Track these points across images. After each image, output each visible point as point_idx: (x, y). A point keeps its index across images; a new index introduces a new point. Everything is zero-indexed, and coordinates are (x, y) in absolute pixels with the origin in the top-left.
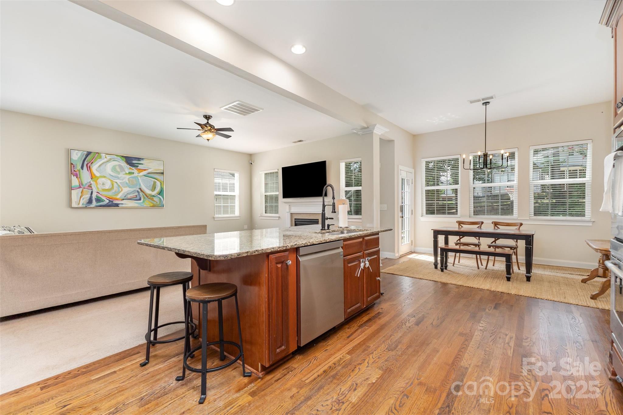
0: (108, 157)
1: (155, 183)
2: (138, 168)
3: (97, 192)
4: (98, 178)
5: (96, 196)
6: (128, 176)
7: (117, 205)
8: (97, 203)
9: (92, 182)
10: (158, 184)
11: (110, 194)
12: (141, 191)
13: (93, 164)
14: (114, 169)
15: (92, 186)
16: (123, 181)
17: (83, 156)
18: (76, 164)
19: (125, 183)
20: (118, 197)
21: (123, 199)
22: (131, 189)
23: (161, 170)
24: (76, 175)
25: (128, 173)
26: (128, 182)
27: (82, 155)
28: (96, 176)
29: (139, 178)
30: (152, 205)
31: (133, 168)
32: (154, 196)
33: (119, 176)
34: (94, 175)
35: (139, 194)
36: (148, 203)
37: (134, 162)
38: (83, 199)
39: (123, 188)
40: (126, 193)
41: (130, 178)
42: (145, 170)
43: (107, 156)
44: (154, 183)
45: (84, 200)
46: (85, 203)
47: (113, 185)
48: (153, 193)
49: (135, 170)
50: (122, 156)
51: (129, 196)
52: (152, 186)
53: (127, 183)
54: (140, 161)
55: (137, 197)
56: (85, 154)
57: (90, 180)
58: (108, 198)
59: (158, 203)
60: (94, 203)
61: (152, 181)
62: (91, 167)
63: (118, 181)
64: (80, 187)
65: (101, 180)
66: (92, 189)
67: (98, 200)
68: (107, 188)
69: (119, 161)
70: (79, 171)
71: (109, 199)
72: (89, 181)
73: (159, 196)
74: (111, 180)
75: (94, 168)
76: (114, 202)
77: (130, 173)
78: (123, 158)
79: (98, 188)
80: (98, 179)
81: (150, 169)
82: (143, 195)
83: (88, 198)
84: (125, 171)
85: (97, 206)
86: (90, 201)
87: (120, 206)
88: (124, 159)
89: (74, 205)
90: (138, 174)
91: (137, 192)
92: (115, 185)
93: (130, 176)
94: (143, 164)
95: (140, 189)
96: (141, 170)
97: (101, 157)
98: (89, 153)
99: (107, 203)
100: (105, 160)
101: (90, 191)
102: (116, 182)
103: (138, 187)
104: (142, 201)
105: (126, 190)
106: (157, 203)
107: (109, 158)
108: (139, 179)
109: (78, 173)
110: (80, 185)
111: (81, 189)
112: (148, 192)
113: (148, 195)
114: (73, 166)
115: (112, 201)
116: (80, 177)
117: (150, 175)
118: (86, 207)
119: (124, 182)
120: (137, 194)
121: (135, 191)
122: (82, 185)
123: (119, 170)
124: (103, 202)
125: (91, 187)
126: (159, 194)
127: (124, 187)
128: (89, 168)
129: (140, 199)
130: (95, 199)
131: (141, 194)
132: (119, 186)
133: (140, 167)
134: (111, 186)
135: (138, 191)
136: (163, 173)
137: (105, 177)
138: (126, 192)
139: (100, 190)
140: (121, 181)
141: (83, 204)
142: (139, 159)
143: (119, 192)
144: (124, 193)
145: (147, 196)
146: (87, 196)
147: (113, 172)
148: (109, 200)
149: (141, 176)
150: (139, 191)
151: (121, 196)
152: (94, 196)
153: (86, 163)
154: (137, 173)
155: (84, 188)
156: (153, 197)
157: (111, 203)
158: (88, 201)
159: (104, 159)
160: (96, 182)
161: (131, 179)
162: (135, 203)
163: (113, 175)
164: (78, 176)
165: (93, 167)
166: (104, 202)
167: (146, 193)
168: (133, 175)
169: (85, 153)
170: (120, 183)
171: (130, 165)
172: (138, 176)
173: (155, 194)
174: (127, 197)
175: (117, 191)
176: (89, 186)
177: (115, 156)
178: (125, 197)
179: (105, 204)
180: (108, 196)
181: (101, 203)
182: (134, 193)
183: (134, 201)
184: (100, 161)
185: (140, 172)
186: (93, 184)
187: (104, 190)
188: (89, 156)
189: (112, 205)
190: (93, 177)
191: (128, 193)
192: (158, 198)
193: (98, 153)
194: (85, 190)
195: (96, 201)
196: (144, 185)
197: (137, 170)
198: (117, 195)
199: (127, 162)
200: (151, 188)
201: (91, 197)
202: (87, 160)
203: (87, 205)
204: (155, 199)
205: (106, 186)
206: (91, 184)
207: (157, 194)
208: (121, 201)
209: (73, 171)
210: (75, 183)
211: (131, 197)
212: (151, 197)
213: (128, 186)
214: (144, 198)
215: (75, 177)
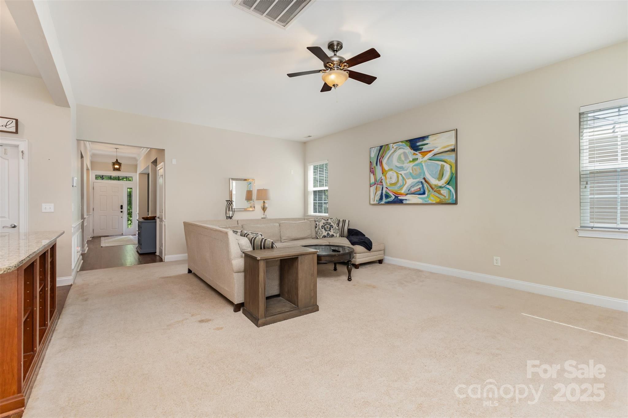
0: (395, 146)
1: (442, 167)
2: (423, 150)
3: (386, 188)
4: (387, 172)
5: (386, 192)
6: (412, 164)
7: (401, 202)
8: (386, 199)
9: (383, 178)
10: (447, 167)
11: (395, 189)
12: (426, 181)
13: (384, 158)
14: (399, 159)
15: (383, 181)
16: (408, 171)
17: (377, 152)
18: (373, 162)
19: (409, 173)
20: (403, 191)
21: (407, 194)
22: (415, 180)
23: (451, 145)
25: (411, 160)
26: (411, 171)
27: (377, 151)
28: (385, 171)
29: (423, 164)
30: (438, 200)
31: (417, 153)
32: (441, 187)
33: (404, 165)
34: (384, 169)
35: (423, 186)
36: (433, 198)
37: (418, 144)
38: (377, 196)
39: (407, 180)
40: (410, 186)
41: (414, 166)
42: (430, 151)
43: (394, 145)
44: (441, 167)
45: (378, 196)
46: (378, 200)
47: (398, 177)
48: (442, 183)
49: (419, 156)
50: (407, 141)
51: (413, 190)
52: (439, 172)
53: (410, 173)
54: (425, 140)
55: (420, 190)
56: (379, 150)
58: (395, 193)
59: (447, 197)
60: (384, 200)
61: (438, 165)
62: (382, 161)
63: (403, 172)
64: (375, 184)
65: (389, 174)
66: (383, 185)
67: (387, 196)
68: (393, 182)
69: (404, 147)
70: (375, 167)
71: (395, 194)
72: (381, 177)
73: (448, 186)
74: (397, 173)
75: (385, 161)
76: (399, 198)
77: (414, 160)
78: (407, 143)
79: (387, 183)
81: (437, 147)
82: (427, 187)
84: (409, 159)
85: (386, 203)
86: (381, 199)
87: (404, 202)
88: (409, 144)
89: (372, 202)
90: (422, 158)
91: (421, 184)
92: (400, 177)
94: (427, 144)
95: (424, 179)
96: (425, 153)
97: (389, 149)
98: (381, 147)
99: (394, 199)
100: (393, 150)
101: (381, 187)
102: (401, 174)
103: (422, 177)
104: (426, 195)
105: (410, 182)
106: (445, 197)
107: (395, 147)
108: (423, 166)
109: (374, 170)
110: (375, 182)
111: (376, 185)
112: (434, 181)
113: (433, 187)
114: (371, 164)
115: (397, 197)
116: (375, 174)
117: (438, 157)
118: (379, 204)
119: (408, 172)
120: (420, 186)
121: (419, 182)
122: (376, 181)
123: (403, 159)
124: (390, 198)
126: (448, 184)
127: (408, 179)
129: (424, 193)
130: (385, 194)
131: (425, 185)
132: (403, 178)
133: (425, 148)
134: (397, 179)
135: (422, 182)
136: (453, 150)
137: (392, 170)
138: (410, 185)
139: (388, 184)
140: (405, 172)
141: (377, 201)
142: (423, 138)
143: (404, 185)
144: (408, 186)
145: (432, 188)
146: (379, 193)
147: (399, 163)
148: (395, 196)
149: (425, 161)
150: (423, 181)
151: (406, 190)
152: (384, 192)
153: (379, 158)
155: (378, 184)
156: (440, 189)
157: (396, 199)
158: (380, 197)
160: (385, 176)
161: (414, 167)
162: (419, 198)
163: (398, 166)
165: (383, 161)
166: (391, 198)
167: (431, 184)
168: (416, 162)
169: (379, 148)
170: (405, 174)
171: (414, 150)
172: (422, 161)
173: (443, 185)
174: (411, 191)
175: (402, 184)
176: (381, 182)
177: (400, 143)
178: (409, 191)
179: (392, 200)
180: (394, 191)
181: (389, 200)
182: (417, 186)
183: (417, 195)
184: (389, 153)
185: (424, 156)
186: (383, 179)
187: (391, 184)
188: (381, 150)
189: (398, 201)
190: (384, 172)
191: (411, 186)
192: (448, 190)
193: (387, 145)
194: (378, 186)
195: (385, 197)
196: (428, 173)
197: (421, 154)
198: (401, 189)
199: (411, 146)
200: (437, 175)
201: (382, 193)
202: (380, 156)
203: (379, 202)
204: (443, 191)
205: (393, 180)
206: (382, 180)
207: (445, 183)
208: (406, 196)
209: (371, 168)
210: (373, 181)
211: (415, 190)
212: (438, 189)
213: (411, 177)
214: (429, 191)
215: (372, 174)
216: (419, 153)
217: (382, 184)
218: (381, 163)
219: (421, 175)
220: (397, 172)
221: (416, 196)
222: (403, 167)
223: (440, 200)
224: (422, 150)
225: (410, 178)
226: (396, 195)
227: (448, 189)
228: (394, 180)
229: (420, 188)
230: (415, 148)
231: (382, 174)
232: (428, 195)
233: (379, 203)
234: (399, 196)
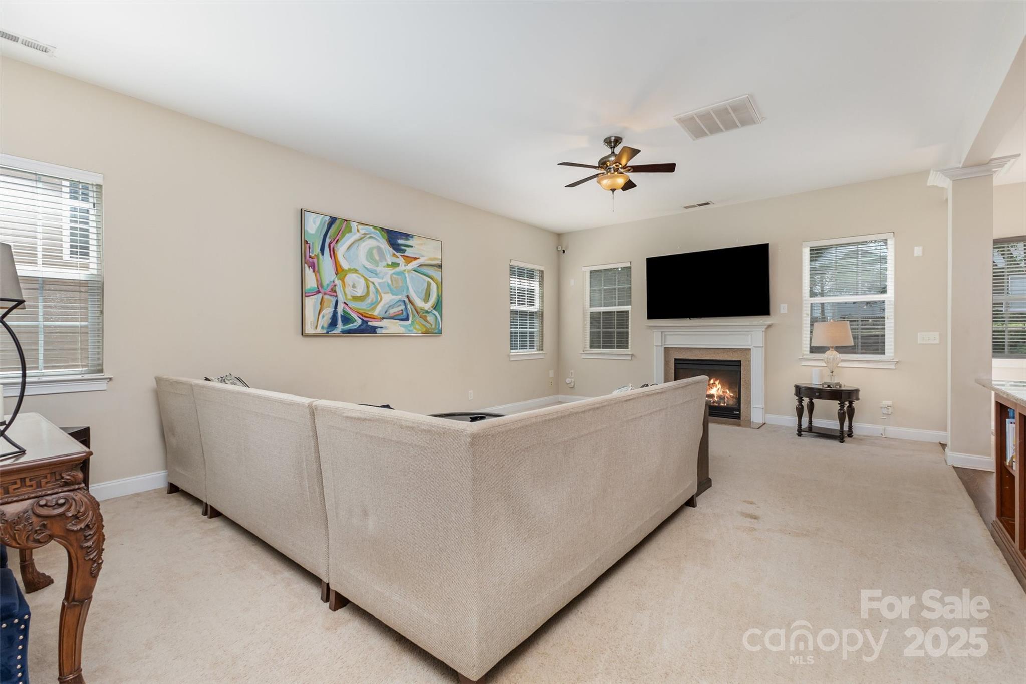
0: (362, 229)
1: (429, 284)
2: (406, 254)
3: (345, 303)
4: (346, 273)
5: (343, 311)
6: (390, 271)
7: (373, 330)
8: (343, 326)
9: (338, 282)
10: (434, 286)
11: (362, 306)
12: (410, 300)
13: (339, 244)
14: (370, 255)
15: (337, 289)
16: (383, 280)
17: (323, 226)
18: (313, 243)
19: (386, 283)
20: (376, 313)
21: (383, 318)
22: (394, 297)
23: (437, 259)
24: (312, 266)
25: (390, 263)
26: (390, 282)
27: (322, 224)
28: (343, 270)
29: (407, 275)
30: (424, 330)
31: (398, 254)
32: (427, 312)
33: (379, 269)
34: (340, 266)
35: (406, 308)
36: (418, 327)
37: (400, 241)
38: (323, 317)
39: (382, 294)
40: (387, 306)
41: (393, 273)
42: (416, 258)
43: (360, 227)
45: (325, 318)
46: (326, 325)
47: (368, 287)
48: (428, 306)
49: (400, 259)
50: (383, 229)
51: (392, 311)
52: (425, 291)
53: (389, 285)
54: (409, 240)
55: (403, 313)
56: (327, 223)
57: (333, 276)
58: (361, 315)
59: (434, 326)
60: (340, 326)
61: (424, 280)
62: (335, 248)
63: (376, 280)
64: (318, 292)
65: (350, 278)
66: (336, 296)
67: (346, 319)
68: (359, 295)
69: (376, 237)
70: (317, 256)
71: (362, 317)
72: (332, 280)
73: (434, 312)
74: (366, 279)
75: (341, 249)
76: (369, 323)
77: (395, 265)
78: (384, 232)
79: (346, 294)
80: (346, 275)
81: (423, 256)
82: (412, 310)
83: (331, 315)
84: (386, 260)
85: (344, 332)
86: (333, 323)
87: (378, 330)
88: (386, 235)
89: (309, 330)
90: (405, 265)
91: (403, 304)
92: (371, 288)
93: (393, 271)
94: (412, 246)
95: (408, 297)
96: (410, 259)
97: (350, 231)
98: (333, 220)
99: (360, 326)
100: (357, 236)
101: (334, 300)
102: (373, 283)
103: (405, 294)
104: (410, 322)
105: (388, 298)
106: (432, 325)
107: (362, 231)
108: (406, 277)
109: (315, 261)
110: (318, 288)
111: (320, 295)
112: (419, 303)
113: (419, 310)
114: (307, 245)
115: (367, 322)
116: (318, 271)
117: (424, 269)
118: (326, 335)
119: (385, 282)
120: (403, 307)
121: (401, 301)
122: (322, 287)
123: (377, 258)
124: (353, 323)
125: (335, 292)
126: (434, 309)
127: (384, 293)
128: (333, 253)
129: (407, 319)
130: (342, 316)
131: (409, 306)
132: (377, 290)
133: (409, 252)
134: (366, 290)
135: (404, 301)
136: (440, 266)
137: (356, 271)
138: (388, 303)
139: (349, 297)
140: (380, 280)
141: (323, 327)
142: (407, 236)
143: (378, 303)
144: (385, 305)
145: (417, 312)
146: (328, 311)
147: (369, 261)
148: (362, 319)
149: (409, 271)
150: (407, 300)
151: (380, 311)
152: (340, 310)
153: (328, 240)
154: (403, 264)
155: (325, 294)
156: (426, 314)
157: (365, 325)
158: (330, 321)
159: (355, 234)
160: (343, 280)
161: (394, 276)
162: (400, 325)
163: (369, 267)
164: (316, 269)
165: (338, 249)
166: (355, 324)
167: (416, 305)
168: (398, 269)
169: (327, 219)
170: (379, 283)
171: (394, 249)
172: (405, 270)
173: (429, 309)
174: (389, 314)
175: (374, 300)
176: (332, 289)
177: (371, 228)
178: (386, 313)
179: (355, 327)
180: (361, 311)
181: (350, 326)
182: (399, 306)
183: (398, 321)
184: (349, 238)
185: (408, 263)
186: (338, 285)
187: (355, 298)
188: (333, 226)
189: (367, 329)
190: (339, 270)
191: (390, 306)
192: (434, 316)
193: (347, 221)
194: (326, 297)
195: (343, 321)
196: (413, 289)
197: (404, 259)
198: (374, 309)
199: (389, 241)
200: (423, 295)
201: (335, 313)
202: (330, 236)
203: (329, 330)
204: (428, 317)
205: (358, 290)
206: (335, 286)
207: (432, 307)
208: (380, 321)
209: (308, 257)
210: (311, 282)
211: (395, 313)
212: (424, 314)
213: (390, 292)
214: (414, 316)
215: (311, 270)
216: (401, 255)
217: (335, 294)
218: (332, 252)
219: (404, 291)
220: (366, 277)
221: (397, 323)
222: (376, 271)
223: (426, 330)
224: (404, 252)
225: (388, 293)
226: (365, 319)
227: (435, 315)
228: (360, 292)
229: (402, 310)
230: (395, 246)
231: (336, 274)
232: (412, 321)
233: (327, 333)
234: (369, 321)
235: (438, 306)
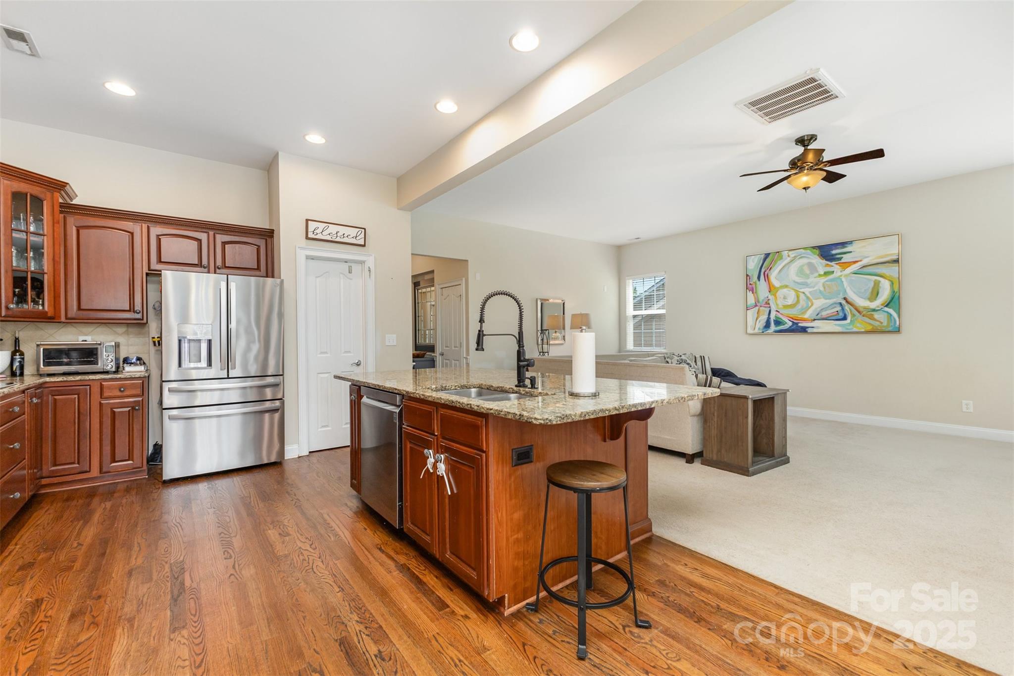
0: (792, 254)
1: (877, 284)
2: (843, 261)
3: (777, 311)
4: (777, 289)
5: (776, 317)
6: (823, 280)
7: (804, 330)
8: (776, 326)
9: (770, 297)
10: (885, 284)
11: (793, 312)
12: (847, 302)
13: (772, 270)
14: (800, 272)
15: (770, 302)
16: (815, 289)
17: (760, 261)
18: (752, 275)
19: (818, 291)
20: (806, 316)
21: (815, 320)
22: (828, 301)
23: (891, 255)
24: (752, 290)
25: (822, 273)
26: (822, 289)
28: (775, 288)
29: (843, 279)
30: (869, 328)
31: (833, 263)
32: (874, 310)
33: (809, 281)
34: (773, 285)
35: (843, 309)
36: (860, 325)
37: (834, 252)
38: (759, 322)
39: (813, 301)
40: (819, 309)
41: (827, 281)
42: (856, 262)
43: (790, 253)
44: (875, 285)
45: (761, 323)
46: (762, 327)
47: (798, 297)
48: (873, 305)
49: (835, 267)
50: (814, 248)
51: (824, 314)
52: (870, 290)
53: (820, 291)
54: (846, 247)
55: (838, 313)
56: (763, 258)
57: (767, 294)
58: (792, 319)
59: (885, 324)
60: (773, 327)
61: (869, 280)
62: (769, 274)
63: (807, 291)
64: (756, 306)
65: (781, 293)
66: (770, 307)
67: (778, 322)
68: (789, 304)
69: (808, 256)
70: (755, 283)
71: (792, 320)
72: (766, 296)
73: (886, 309)
74: (796, 291)
75: (773, 275)
76: (800, 325)
77: (826, 274)
78: (815, 250)
79: (777, 305)
80: (777, 291)
81: (866, 257)
82: (850, 309)
83: (766, 320)
84: (817, 271)
85: (776, 332)
86: (767, 325)
87: (809, 330)
88: (817, 252)
89: (750, 331)
90: (841, 271)
91: (839, 305)
92: (802, 296)
93: (826, 279)
94: (851, 252)
95: (845, 299)
96: (847, 264)
97: (782, 258)
98: (768, 255)
99: (790, 327)
100: (789, 259)
101: (768, 310)
102: (804, 293)
103: (842, 296)
104: (848, 321)
105: (819, 303)
106: (882, 323)
107: (792, 256)
108: (842, 282)
109: (754, 286)
110: (756, 303)
111: (757, 308)
112: (862, 303)
113: (861, 310)
114: (748, 278)
115: (797, 324)
116: (756, 292)
117: (870, 269)
118: (763, 334)
119: (816, 290)
120: (839, 308)
121: (835, 303)
122: (758, 302)
123: (808, 272)
124: (784, 325)
125: (769, 304)
126: (886, 306)
127: (816, 299)
128: (767, 278)
129: (845, 318)
130: (774, 320)
131: (847, 307)
132: (808, 298)
133: (846, 258)
134: (796, 299)
135: (841, 304)
136: (896, 261)
137: (786, 286)
138: (819, 307)
139: (780, 306)
140: (811, 290)
141: (759, 329)
142: (843, 244)
143: (808, 308)
144: (816, 309)
145: (859, 312)
146: (764, 318)
147: (799, 277)
148: (792, 322)
149: (846, 276)
150: (844, 302)
151: (811, 314)
152: (773, 317)
153: (763, 270)
154: (839, 271)
155: (761, 306)
156: (872, 313)
157: (795, 326)
158: (765, 324)
159: (786, 259)
160: (775, 295)
161: (828, 283)
162: (835, 324)
163: (799, 281)
164: (754, 291)
165: (771, 274)
166: (786, 325)
167: (857, 305)
168: (831, 277)
169: (763, 256)
170: (810, 292)
171: (826, 260)
172: (841, 276)
173: (878, 307)
174: (822, 316)
175: (805, 306)
176: (766, 303)
177: (801, 250)
178: (817, 315)
179: (787, 328)
180: (791, 316)
181: (781, 327)
182: (833, 308)
183: (833, 321)
184: (780, 264)
185: (844, 269)
186: (771, 299)
187: (786, 307)
188: (767, 260)
189: (797, 329)
190: (771, 288)
191: (822, 309)
192: (886, 314)
193: (778, 252)
194: (761, 308)
195: (775, 324)
196: (852, 290)
197: (840, 266)
198: (804, 313)
199: (821, 255)
200: (868, 294)
201: (769, 318)
202: (765, 267)
203: (764, 330)
204: (876, 316)
205: (788, 301)
206: (769, 300)
207: (882, 305)
208: (812, 322)
209: (748, 284)
210: (751, 300)
211: (828, 314)
212: (869, 313)
213: (821, 297)
214: (854, 315)
215: (751, 292)
216: (836, 264)
217: (769, 306)
219: (840, 294)
220: (797, 289)
221: (831, 323)
222: (806, 282)
223: (873, 328)
224: (841, 260)
225: (821, 298)
226: (795, 321)
227: (887, 312)
228: (790, 301)
229: (837, 311)
230: (828, 258)
231: (770, 292)
232: (851, 321)
233: (763, 332)
234: (799, 323)
235: (894, 301)
